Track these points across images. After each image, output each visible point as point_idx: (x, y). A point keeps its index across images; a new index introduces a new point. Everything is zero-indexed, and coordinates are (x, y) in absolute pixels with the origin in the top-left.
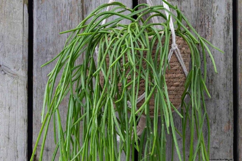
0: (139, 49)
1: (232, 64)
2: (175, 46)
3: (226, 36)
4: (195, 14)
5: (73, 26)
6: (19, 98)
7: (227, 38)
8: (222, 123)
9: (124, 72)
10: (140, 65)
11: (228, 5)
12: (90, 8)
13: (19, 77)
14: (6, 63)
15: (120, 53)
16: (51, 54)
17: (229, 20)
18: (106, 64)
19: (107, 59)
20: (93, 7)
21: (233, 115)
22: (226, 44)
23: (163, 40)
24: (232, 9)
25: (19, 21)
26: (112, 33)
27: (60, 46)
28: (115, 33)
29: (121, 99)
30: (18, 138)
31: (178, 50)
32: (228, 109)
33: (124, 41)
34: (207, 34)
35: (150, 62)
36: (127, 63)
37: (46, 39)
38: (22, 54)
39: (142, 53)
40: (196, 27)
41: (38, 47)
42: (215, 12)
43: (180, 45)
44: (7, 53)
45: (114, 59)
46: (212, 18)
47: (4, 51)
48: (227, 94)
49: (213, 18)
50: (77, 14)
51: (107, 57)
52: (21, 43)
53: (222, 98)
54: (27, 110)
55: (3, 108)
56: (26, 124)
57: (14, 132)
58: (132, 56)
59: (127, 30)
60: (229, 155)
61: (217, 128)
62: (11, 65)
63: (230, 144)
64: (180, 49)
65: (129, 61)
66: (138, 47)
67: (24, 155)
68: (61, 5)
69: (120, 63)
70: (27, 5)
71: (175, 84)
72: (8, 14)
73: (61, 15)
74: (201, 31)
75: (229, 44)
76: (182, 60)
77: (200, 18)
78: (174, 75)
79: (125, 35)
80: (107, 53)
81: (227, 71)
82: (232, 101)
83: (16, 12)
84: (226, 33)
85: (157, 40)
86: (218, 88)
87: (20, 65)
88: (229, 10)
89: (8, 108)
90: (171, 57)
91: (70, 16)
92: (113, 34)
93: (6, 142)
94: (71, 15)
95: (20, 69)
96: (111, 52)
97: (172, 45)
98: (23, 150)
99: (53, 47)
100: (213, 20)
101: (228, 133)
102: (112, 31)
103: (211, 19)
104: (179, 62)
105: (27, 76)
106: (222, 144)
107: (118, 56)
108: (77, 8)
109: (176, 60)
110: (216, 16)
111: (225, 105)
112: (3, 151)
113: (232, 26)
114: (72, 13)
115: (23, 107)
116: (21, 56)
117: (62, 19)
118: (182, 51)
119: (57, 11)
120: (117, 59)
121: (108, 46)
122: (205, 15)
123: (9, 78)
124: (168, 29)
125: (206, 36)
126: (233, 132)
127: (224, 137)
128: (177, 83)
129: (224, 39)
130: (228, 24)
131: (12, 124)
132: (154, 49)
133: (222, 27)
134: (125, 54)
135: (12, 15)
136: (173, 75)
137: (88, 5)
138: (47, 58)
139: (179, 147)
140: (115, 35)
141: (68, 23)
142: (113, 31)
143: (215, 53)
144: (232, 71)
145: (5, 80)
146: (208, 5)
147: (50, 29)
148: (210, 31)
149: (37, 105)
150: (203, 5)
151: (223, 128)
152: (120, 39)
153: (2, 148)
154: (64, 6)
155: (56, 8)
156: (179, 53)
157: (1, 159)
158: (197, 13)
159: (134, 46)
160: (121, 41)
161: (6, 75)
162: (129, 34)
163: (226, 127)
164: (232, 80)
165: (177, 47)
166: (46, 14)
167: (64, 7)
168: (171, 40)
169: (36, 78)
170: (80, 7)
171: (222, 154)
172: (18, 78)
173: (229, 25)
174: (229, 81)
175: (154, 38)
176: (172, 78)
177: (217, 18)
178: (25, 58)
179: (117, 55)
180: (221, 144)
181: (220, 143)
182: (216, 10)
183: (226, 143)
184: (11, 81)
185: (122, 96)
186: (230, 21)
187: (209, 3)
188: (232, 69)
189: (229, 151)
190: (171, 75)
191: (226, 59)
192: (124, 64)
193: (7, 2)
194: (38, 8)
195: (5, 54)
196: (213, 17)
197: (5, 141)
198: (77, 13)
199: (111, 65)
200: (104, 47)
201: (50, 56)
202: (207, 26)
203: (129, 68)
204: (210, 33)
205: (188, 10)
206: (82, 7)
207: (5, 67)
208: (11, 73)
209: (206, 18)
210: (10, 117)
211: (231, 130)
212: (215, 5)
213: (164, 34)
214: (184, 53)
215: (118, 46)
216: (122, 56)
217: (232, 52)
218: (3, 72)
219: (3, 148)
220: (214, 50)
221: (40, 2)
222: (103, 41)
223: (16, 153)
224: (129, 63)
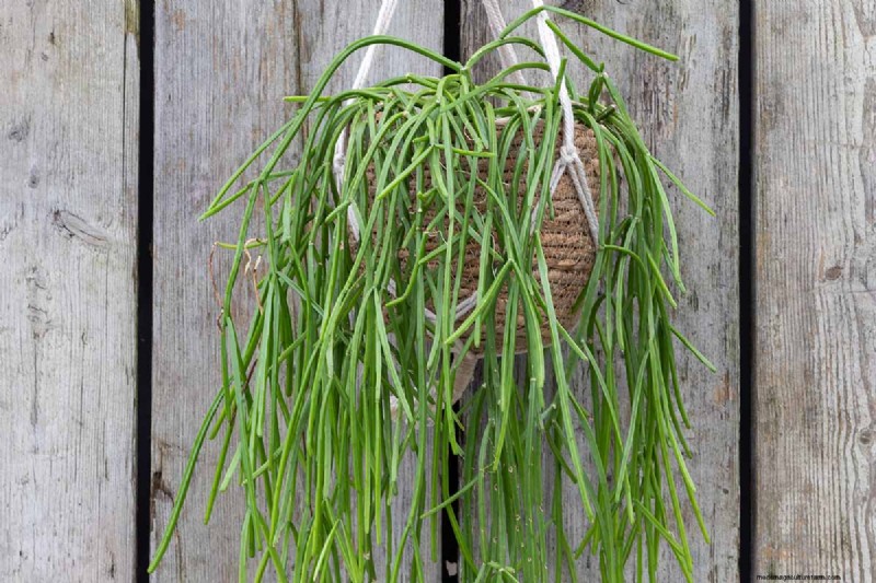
0: (465, 150)
1: (737, 208)
2: (570, 152)
3: (719, 124)
4: (628, 59)
5: (269, 98)
6: (110, 306)
7: (722, 130)
8: (705, 381)
9: (418, 217)
10: (468, 201)
11: (726, 33)
12: (319, 44)
13: (111, 244)
14: (72, 204)
15: (408, 161)
16: (205, 177)
17: (729, 79)
18: (367, 190)
19: (370, 175)
20: (329, 40)
21: (738, 357)
22: (718, 149)
23: (540, 132)
24: (738, 47)
25: (112, 83)
26: (390, 100)
27: (230, 155)
28: (399, 102)
29: (405, 294)
30: (109, 423)
31: (581, 164)
32: (725, 339)
33: (423, 127)
34: (662, 118)
35: (496, 191)
36: (429, 191)
37: (191, 135)
38: (121, 179)
39: (474, 165)
40: (629, 99)
41: (168, 159)
42: (687, 56)
43: (585, 151)
44: (77, 176)
45: (390, 177)
46: (678, 71)
47: (69, 171)
48: (721, 296)
49: (681, 73)
50: (282, 62)
51: (370, 170)
52: (118, 148)
53: (706, 307)
54: (134, 341)
55: (65, 337)
56: (133, 382)
57: (95, 405)
58: (444, 170)
59: (433, 94)
60: (726, 476)
61: (692, 395)
62: (88, 212)
63: (729, 443)
64: (587, 162)
65: (435, 187)
66: (464, 145)
67: (127, 473)
68: (234, 35)
69: (408, 188)
70: (136, 36)
71: (561, 263)
72: (80, 60)
73: (234, 66)
74: (647, 110)
75: (729, 148)
76: (590, 194)
77: (642, 72)
78: (561, 236)
79: (426, 108)
80: (372, 160)
81: (721, 229)
82: (736, 316)
83: (101, 56)
84: (718, 116)
85: (521, 130)
86: (695, 277)
87: (116, 211)
88: (727, 48)
89: (79, 335)
90: (559, 183)
91: (260, 69)
92: (392, 103)
93: (74, 435)
94: (263, 65)
95: (115, 223)
96: (383, 156)
97: (564, 150)
98: (124, 457)
99: (212, 159)
100: (679, 78)
101: (723, 409)
102: (391, 95)
103: (674, 75)
104: (578, 200)
105: (135, 243)
106: (707, 441)
107: (404, 169)
108: (282, 45)
109: (571, 194)
110: (691, 66)
111: (715, 327)
112: (64, 460)
113: (737, 96)
114: (265, 59)
115: (123, 334)
116: (118, 185)
117: (239, 77)
118: (591, 169)
119: (222, 52)
120: (400, 177)
121: (375, 139)
122: (656, 65)
123: (82, 247)
124: (554, 102)
125: (660, 124)
126: (738, 406)
127: (710, 421)
128: (567, 263)
129: (714, 133)
130: (726, 90)
131: (91, 383)
132: (512, 158)
133: (708, 97)
134: (425, 165)
135: (92, 64)
136: (558, 236)
137: (314, 36)
138: (192, 190)
139: (579, 451)
140: (398, 107)
141: (255, 91)
142: (394, 93)
143: (686, 174)
144: (736, 228)
145: (72, 253)
146: (666, 35)
147: (203, 104)
148: (671, 110)
149: (164, 327)
150: (650, 35)
151: (710, 396)
152: (411, 119)
153: (60, 451)
154: (242, 37)
155: (217, 44)
156: (583, 173)
157: (59, 483)
158: (632, 58)
159: (453, 143)
160: (412, 125)
161: (74, 239)
162: (438, 105)
163: (719, 393)
164: (737, 253)
165: (575, 155)
166: (192, 61)
167: (242, 42)
168: (561, 134)
169: (162, 249)
170: (290, 40)
171: (706, 472)
172: (110, 249)
173: (728, 93)
174: (727, 258)
175: (511, 125)
176: (554, 246)
177: (694, 73)
178: (130, 190)
179: (399, 167)
180: (703, 442)
181: (700, 439)
182: (691, 49)
183: (717, 439)
184: (87, 259)
185: (409, 287)
186: (732, 82)
187: (667, 27)
188: (738, 222)
189: (725, 464)
190: (553, 236)
191: (719, 194)
192: (419, 193)
193: (76, 28)
194: (168, 45)
195: (70, 180)
196: (682, 70)
197: (70, 432)
198: (280, 59)
199: (381, 192)
200: (363, 139)
201: (203, 184)
202: (663, 98)
203: (434, 204)
204: (671, 116)
205: (606, 49)
206: (297, 40)
207: (70, 217)
208: (89, 232)
209: (659, 73)
210: (86, 363)
211: (733, 401)
212: (686, 34)
213: (543, 116)
214: (596, 175)
215: (404, 139)
216: (414, 170)
217: (737, 173)
218: (64, 232)
219: (65, 452)
220: (683, 165)
221: (174, 26)
222: (361, 119)
223: (102, 468)
224: (436, 191)
